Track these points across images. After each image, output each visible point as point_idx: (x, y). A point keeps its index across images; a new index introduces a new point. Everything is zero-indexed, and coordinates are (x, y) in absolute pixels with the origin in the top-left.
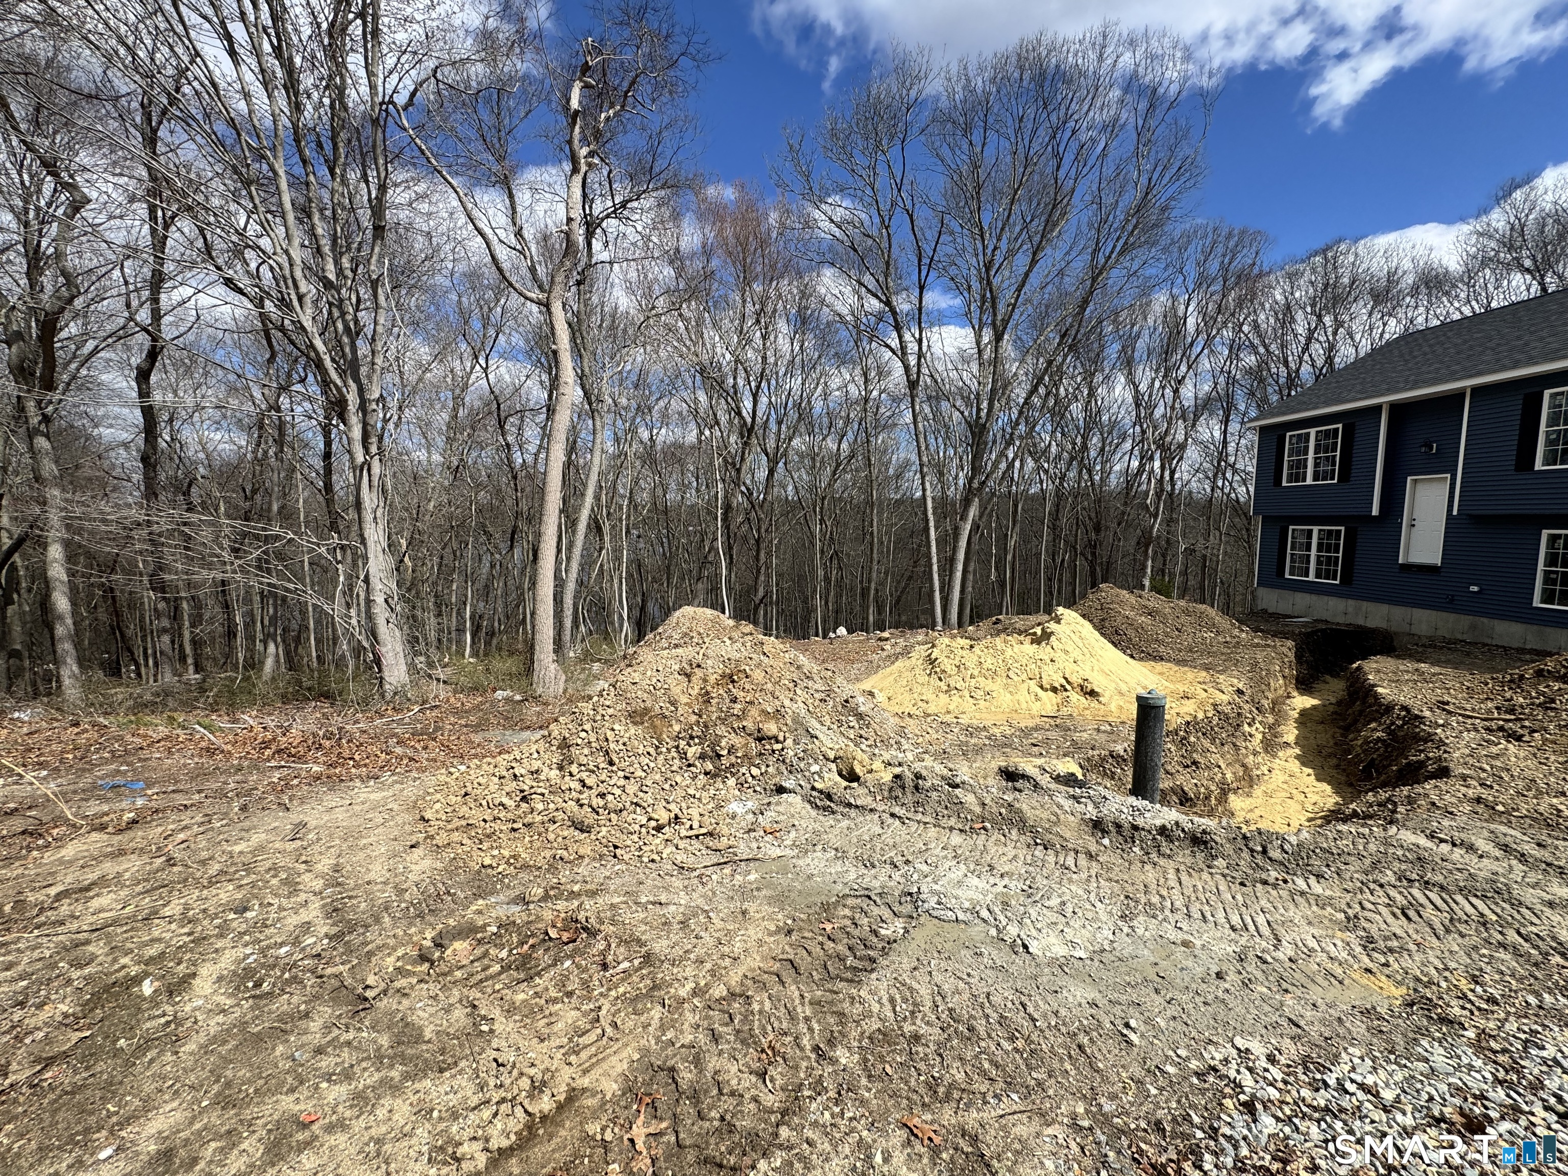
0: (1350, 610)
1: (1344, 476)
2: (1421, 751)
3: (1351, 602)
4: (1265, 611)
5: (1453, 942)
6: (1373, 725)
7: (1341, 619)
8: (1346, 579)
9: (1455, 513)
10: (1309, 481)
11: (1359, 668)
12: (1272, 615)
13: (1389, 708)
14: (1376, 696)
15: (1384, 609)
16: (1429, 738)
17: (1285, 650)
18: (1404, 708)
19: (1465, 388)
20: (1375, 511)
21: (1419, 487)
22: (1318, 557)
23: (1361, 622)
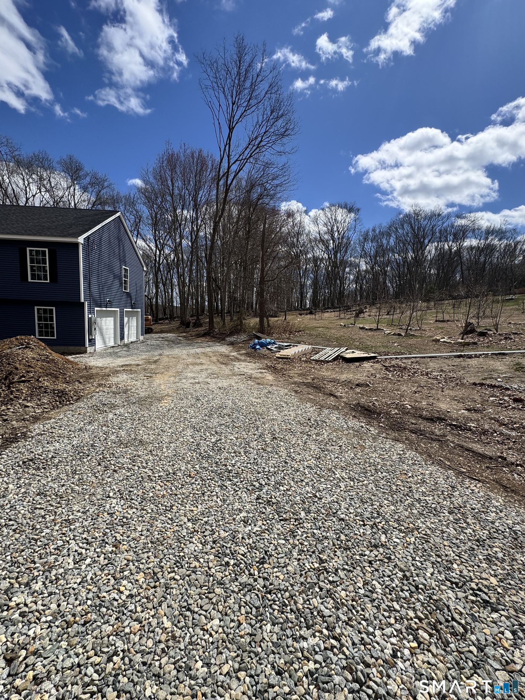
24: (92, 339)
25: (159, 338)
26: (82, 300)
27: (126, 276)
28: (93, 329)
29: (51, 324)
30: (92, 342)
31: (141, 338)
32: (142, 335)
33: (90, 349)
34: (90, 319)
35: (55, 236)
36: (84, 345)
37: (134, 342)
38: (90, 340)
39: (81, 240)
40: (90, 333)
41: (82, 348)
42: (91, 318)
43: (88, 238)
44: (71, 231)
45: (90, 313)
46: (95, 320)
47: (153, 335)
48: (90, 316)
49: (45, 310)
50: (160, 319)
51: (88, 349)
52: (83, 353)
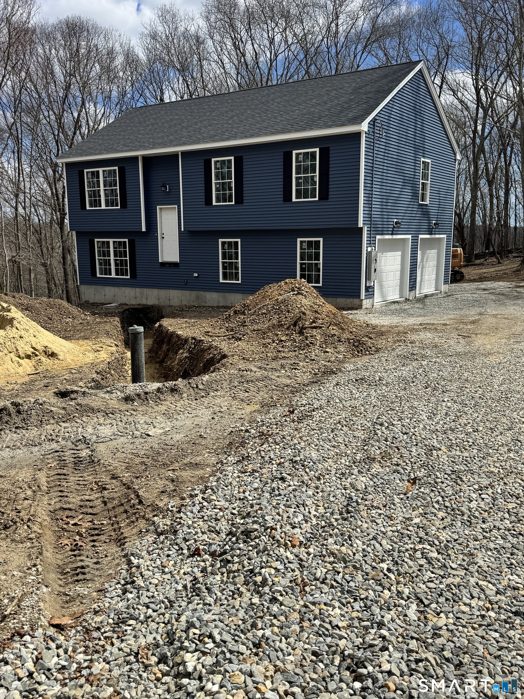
0: (138, 294)
1: (124, 205)
2: (210, 354)
3: (138, 290)
4: (87, 302)
5: (261, 393)
6: (181, 351)
7: (134, 302)
8: (134, 275)
9: (183, 230)
10: (103, 207)
11: (160, 326)
12: (93, 304)
13: (186, 340)
14: (178, 336)
15: (155, 292)
16: (210, 347)
17: (116, 323)
18: (193, 338)
19: (178, 152)
20: (144, 229)
21: (163, 212)
22: (115, 260)
23: (144, 302)
24: (370, 287)
25: (478, 289)
26: (361, 225)
27: (425, 177)
28: (373, 270)
29: (316, 264)
30: (370, 290)
31: (444, 288)
32: (446, 282)
33: (366, 303)
34: (369, 254)
35: (330, 127)
36: (359, 296)
37: (432, 295)
38: (367, 289)
39: (364, 127)
40: (368, 278)
41: (356, 301)
42: (370, 252)
43: (374, 120)
44: (350, 115)
45: (369, 244)
46: (376, 255)
47: (465, 285)
48: (369, 249)
49: (310, 243)
50: (478, 257)
51: (364, 302)
52: (357, 309)
